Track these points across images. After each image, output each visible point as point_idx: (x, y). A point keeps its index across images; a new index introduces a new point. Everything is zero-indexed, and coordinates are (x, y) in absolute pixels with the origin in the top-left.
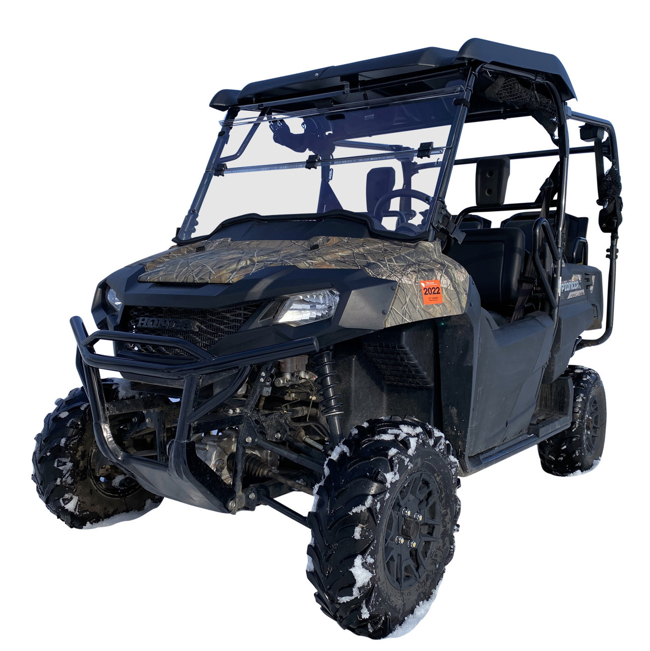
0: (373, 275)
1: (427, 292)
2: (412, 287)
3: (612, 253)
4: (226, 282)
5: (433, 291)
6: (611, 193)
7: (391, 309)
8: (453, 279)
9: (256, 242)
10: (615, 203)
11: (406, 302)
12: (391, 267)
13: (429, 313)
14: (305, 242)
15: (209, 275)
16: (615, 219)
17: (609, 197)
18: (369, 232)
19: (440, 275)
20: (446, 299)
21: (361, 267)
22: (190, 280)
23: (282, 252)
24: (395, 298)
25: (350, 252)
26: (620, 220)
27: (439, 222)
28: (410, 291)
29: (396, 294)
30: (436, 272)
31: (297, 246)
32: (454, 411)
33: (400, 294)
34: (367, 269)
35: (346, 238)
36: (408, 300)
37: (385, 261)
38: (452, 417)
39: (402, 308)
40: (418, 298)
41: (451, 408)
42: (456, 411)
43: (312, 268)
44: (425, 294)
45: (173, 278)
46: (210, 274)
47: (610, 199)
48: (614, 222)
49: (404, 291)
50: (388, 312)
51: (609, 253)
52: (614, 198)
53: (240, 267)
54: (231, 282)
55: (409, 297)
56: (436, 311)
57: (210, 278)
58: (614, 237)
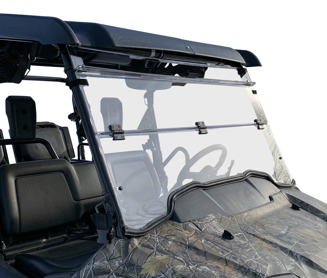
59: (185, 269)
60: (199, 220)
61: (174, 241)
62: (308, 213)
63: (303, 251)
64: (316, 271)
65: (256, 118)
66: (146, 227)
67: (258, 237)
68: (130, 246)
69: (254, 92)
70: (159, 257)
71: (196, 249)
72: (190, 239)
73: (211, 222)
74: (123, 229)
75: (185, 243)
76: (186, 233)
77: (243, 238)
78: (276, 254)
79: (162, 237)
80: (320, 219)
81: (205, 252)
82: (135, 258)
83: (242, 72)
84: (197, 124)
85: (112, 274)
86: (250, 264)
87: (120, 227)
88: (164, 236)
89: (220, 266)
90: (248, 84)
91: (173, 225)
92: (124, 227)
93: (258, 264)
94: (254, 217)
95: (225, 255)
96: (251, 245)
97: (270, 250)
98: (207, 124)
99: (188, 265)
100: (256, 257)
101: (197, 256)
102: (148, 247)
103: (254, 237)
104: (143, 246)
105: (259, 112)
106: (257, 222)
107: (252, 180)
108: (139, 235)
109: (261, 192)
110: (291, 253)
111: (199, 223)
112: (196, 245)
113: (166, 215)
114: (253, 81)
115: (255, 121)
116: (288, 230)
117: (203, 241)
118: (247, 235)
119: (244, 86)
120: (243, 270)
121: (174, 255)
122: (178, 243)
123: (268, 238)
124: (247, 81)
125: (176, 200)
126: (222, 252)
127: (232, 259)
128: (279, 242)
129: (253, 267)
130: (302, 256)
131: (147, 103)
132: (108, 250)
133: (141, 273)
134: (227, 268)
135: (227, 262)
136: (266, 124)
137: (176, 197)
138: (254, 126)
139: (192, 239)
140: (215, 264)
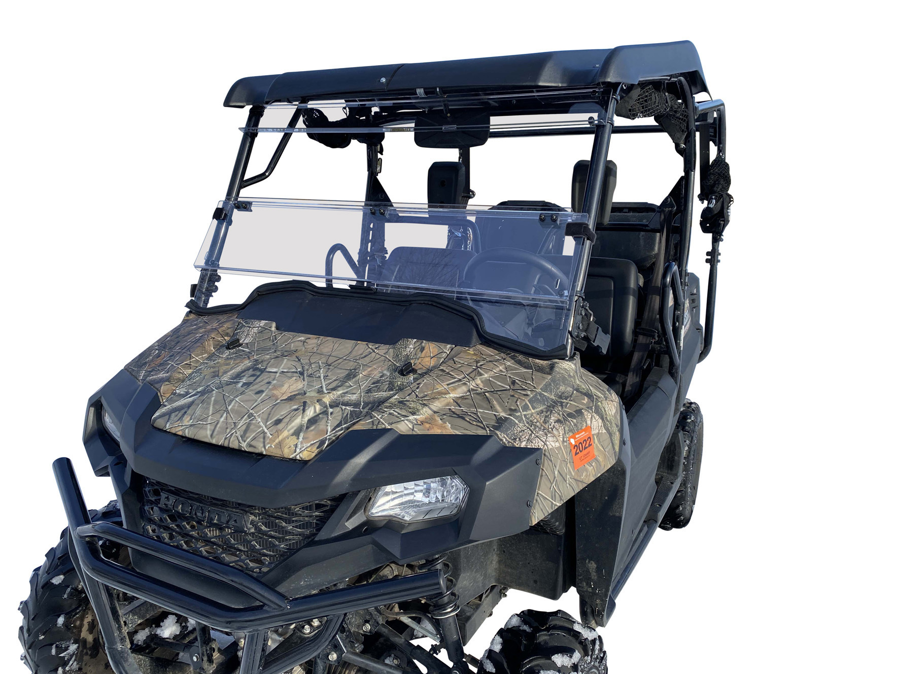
0: (509, 442)
1: (578, 451)
2: (561, 451)
3: (713, 258)
4: (291, 457)
5: (584, 445)
6: (719, 190)
7: (538, 495)
8: (605, 416)
9: (315, 341)
10: (723, 202)
11: (555, 477)
12: (528, 419)
13: (582, 482)
14: (389, 349)
15: (262, 440)
16: (721, 221)
17: (716, 194)
18: (477, 333)
19: (590, 417)
20: (599, 450)
21: (490, 430)
22: (234, 445)
23: (361, 375)
24: (542, 476)
25: (464, 389)
26: (726, 222)
27: (579, 328)
28: (558, 458)
29: (542, 469)
30: (586, 413)
31: (378, 356)
32: (592, 566)
33: (546, 467)
34: (498, 433)
35: (449, 346)
36: (556, 473)
37: (520, 411)
38: (589, 571)
39: (550, 489)
40: (569, 465)
41: (589, 562)
42: (595, 566)
43: (419, 433)
44: (576, 454)
45: (205, 435)
46: (264, 438)
47: (717, 196)
48: (720, 224)
49: (551, 461)
50: (535, 501)
51: (709, 257)
52: (722, 195)
53: (306, 419)
54: (298, 457)
55: (558, 468)
56: (590, 475)
57: (264, 447)
58: (716, 240)
73: (253, 328)
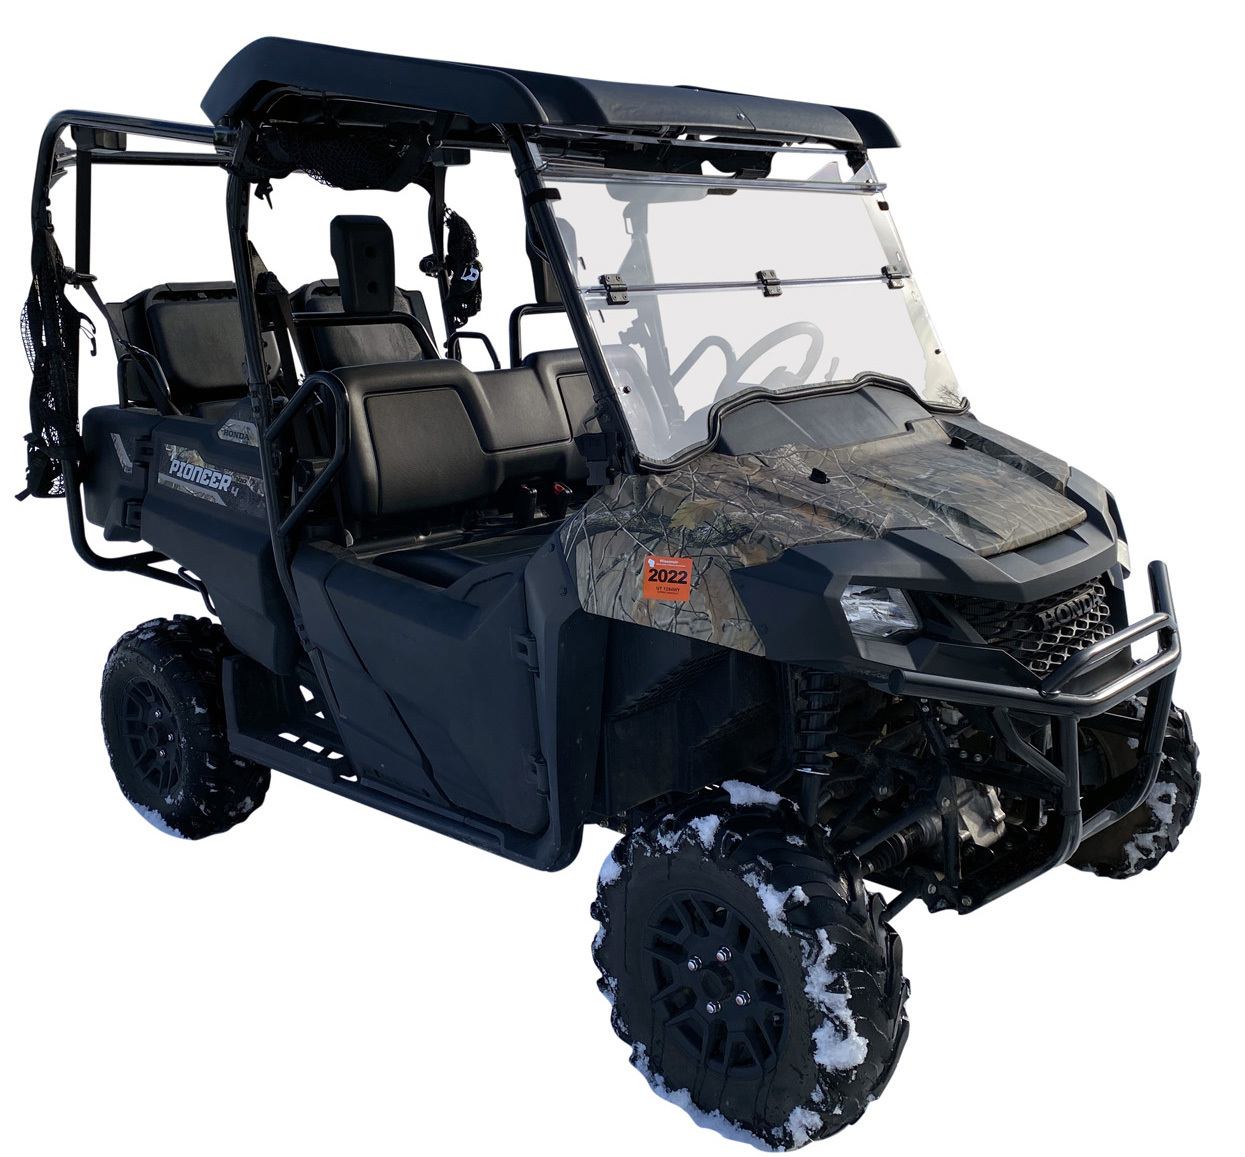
59: (745, 518)
60: (766, 453)
61: (723, 480)
62: (982, 454)
63: (954, 501)
64: (975, 531)
65: (886, 263)
66: (673, 459)
67: (875, 482)
68: (648, 485)
69: (883, 206)
70: (700, 501)
71: (763, 492)
72: (751, 478)
73: (789, 456)
74: (637, 459)
75: (742, 482)
76: (744, 470)
77: (847, 482)
78: (904, 504)
79: (703, 475)
80: (1004, 464)
81: (779, 496)
82: (658, 505)
83: (856, 160)
84: (759, 275)
85: (621, 529)
86: (856, 513)
87: (629, 456)
88: (706, 473)
89: (804, 514)
90: (869, 189)
91: (719, 459)
92: (637, 456)
93: (869, 513)
94: (871, 453)
95: (813, 500)
96: (859, 491)
97: (893, 499)
98: (780, 277)
99: (750, 512)
100: (866, 503)
101: (765, 501)
102: (680, 487)
103: (868, 482)
104: (671, 486)
105: (893, 251)
106: (875, 461)
107: (872, 392)
108: (662, 470)
109: (888, 414)
110: (932, 505)
111: (767, 458)
112: (763, 486)
113: (706, 442)
114: (881, 181)
115: (884, 270)
116: (934, 474)
117: (775, 481)
118: (854, 478)
119: (861, 192)
120: (844, 520)
121: (726, 500)
122: (732, 484)
123: (893, 482)
124: (867, 181)
125: (724, 418)
126: (807, 496)
127: (824, 505)
128: (911, 489)
129: (860, 517)
130: (951, 508)
131: (631, 230)
132: (608, 498)
133: (671, 526)
134: (816, 517)
135: (815, 509)
136: (908, 277)
137: (723, 413)
138: (880, 281)
139: (755, 478)
140: (797, 511)
